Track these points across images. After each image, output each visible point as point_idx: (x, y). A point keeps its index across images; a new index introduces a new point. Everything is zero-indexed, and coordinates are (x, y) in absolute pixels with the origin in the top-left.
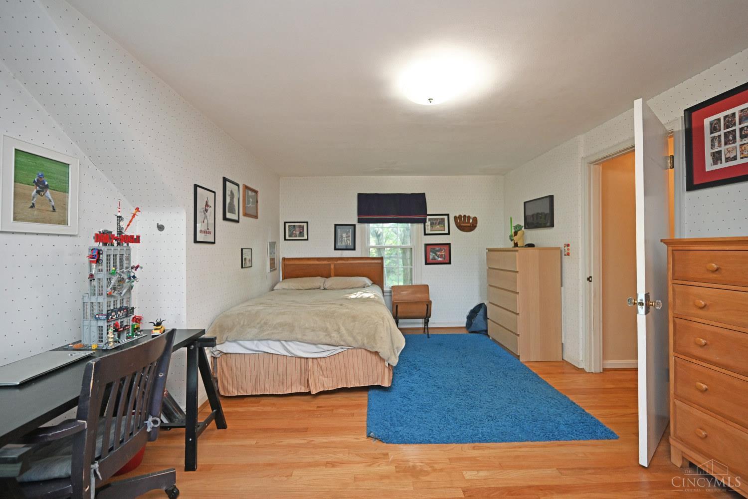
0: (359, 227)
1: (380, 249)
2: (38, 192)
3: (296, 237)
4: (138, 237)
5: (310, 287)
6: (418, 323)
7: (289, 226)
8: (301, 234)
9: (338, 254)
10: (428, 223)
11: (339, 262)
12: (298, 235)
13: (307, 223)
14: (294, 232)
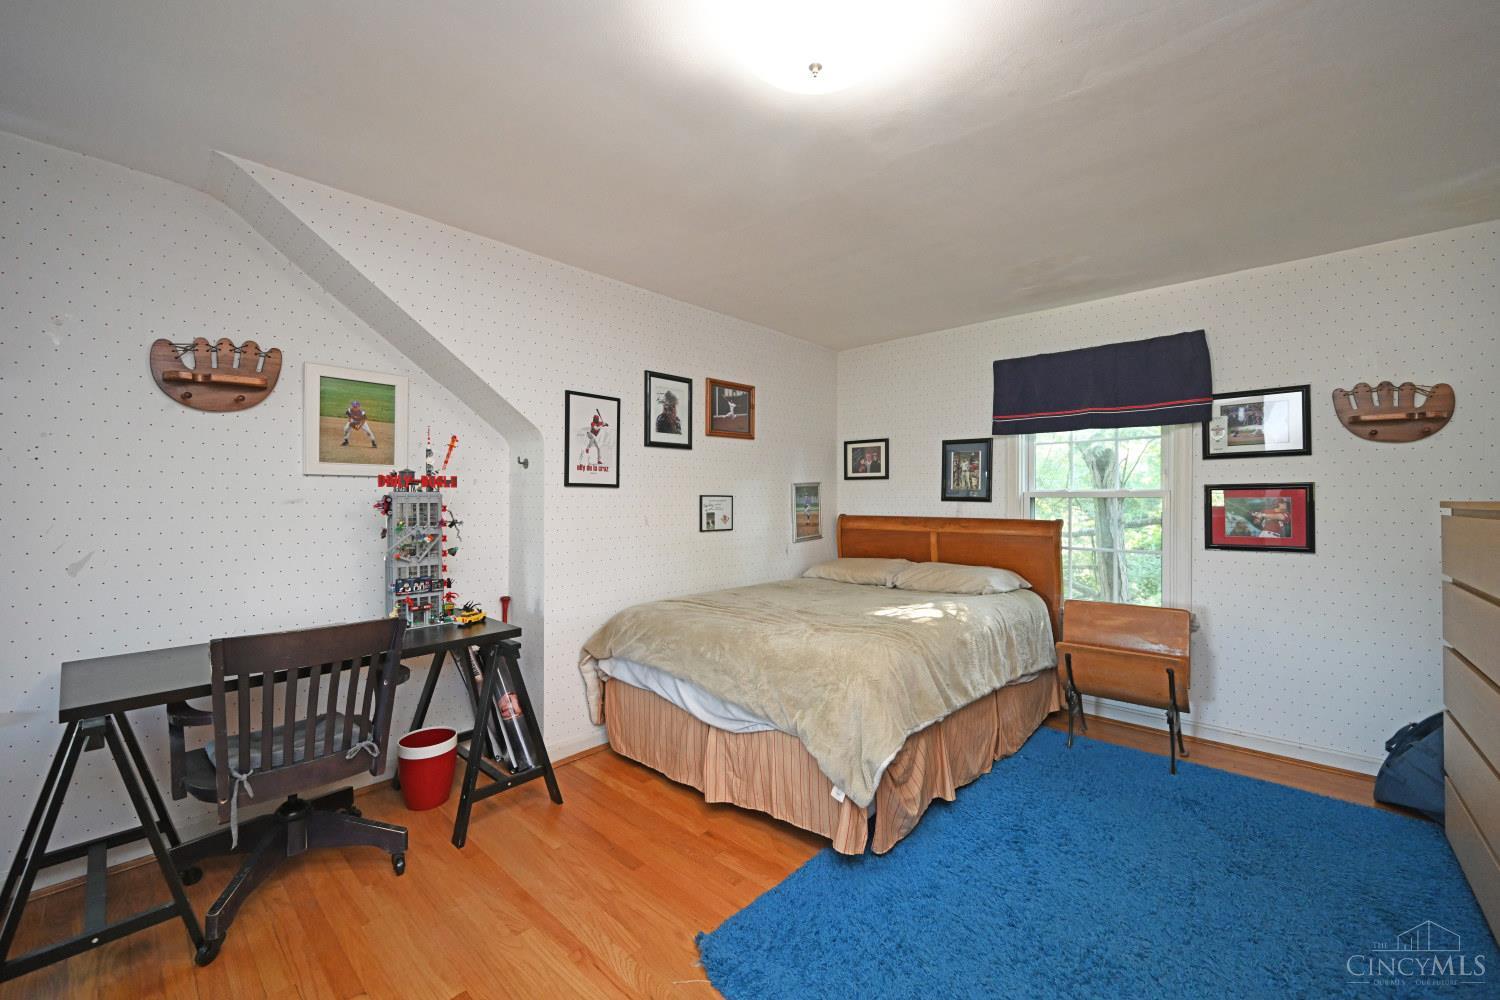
0: (999, 443)
1: (1105, 499)
2: (352, 425)
3: (866, 471)
4: (454, 479)
5: (866, 581)
6: (1155, 717)
7: (854, 450)
8: (876, 467)
9: (951, 510)
10: (1219, 421)
11: (949, 529)
12: (869, 468)
13: (886, 441)
14: (862, 462)
